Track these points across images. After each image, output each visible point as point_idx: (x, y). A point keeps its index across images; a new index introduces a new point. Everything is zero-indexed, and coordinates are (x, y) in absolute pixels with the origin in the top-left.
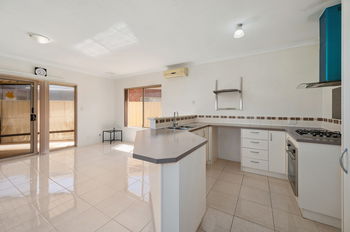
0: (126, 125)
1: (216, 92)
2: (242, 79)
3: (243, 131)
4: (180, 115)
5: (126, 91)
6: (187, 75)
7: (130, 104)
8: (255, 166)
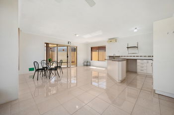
0: (91, 60)
1: (128, 48)
2: (138, 43)
3: (138, 60)
4: (116, 55)
5: (92, 48)
6: (116, 41)
7: (93, 53)
8: (142, 72)
